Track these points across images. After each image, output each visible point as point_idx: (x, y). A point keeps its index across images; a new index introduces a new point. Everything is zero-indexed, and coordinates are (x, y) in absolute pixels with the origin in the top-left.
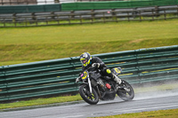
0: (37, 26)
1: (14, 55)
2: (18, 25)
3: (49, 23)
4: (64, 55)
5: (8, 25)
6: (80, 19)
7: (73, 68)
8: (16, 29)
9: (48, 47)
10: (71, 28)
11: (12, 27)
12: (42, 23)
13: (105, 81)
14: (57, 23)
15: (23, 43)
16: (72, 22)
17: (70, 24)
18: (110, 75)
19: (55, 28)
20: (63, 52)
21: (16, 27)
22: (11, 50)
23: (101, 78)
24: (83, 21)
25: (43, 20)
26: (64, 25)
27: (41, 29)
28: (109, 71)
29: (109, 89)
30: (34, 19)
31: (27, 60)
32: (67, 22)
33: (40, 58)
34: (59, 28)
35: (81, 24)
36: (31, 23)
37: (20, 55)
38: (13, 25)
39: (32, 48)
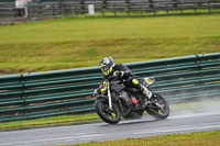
0: (155, 16)
1: (127, 52)
2: (131, 14)
3: (170, 12)
4: (187, 52)
5: (119, 14)
6: (209, 8)
7: (200, 68)
8: (129, 20)
9: (169, 42)
10: (197, 18)
11: (124, 17)
12: (162, 12)
13: (131, 94)
14: (179, 12)
15: (138, 37)
16: (198, 11)
17: (196, 14)
18: (137, 87)
19: (177, 18)
20: (186, 48)
21: (129, 17)
22: (123, 45)
23: (125, 90)
24: (212, 10)
25: (162, 8)
26: (189, 14)
27: (159, 20)
28: (135, 82)
30: (151, 7)
31: (143, 57)
32: (192, 11)
33: (158, 55)
34: (182, 18)
35: (210, 13)
36: (148, 11)
37: (133, 51)
38: (126, 14)
39: (148, 43)
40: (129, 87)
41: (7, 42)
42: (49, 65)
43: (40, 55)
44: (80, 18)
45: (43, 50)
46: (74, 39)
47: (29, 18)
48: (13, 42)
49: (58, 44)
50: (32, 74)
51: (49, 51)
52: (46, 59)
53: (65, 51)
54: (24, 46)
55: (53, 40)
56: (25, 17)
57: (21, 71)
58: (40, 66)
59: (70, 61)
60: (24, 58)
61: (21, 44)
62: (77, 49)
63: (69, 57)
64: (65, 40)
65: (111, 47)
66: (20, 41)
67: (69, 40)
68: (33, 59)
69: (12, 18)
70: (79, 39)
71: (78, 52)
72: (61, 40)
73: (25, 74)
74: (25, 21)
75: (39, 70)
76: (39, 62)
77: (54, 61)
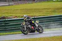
18: (34, 23)
28: (33, 22)
29: (32, 29)
40: (31, 24)
41: (30, 8)
42: (42, 15)
43: (40, 12)
44: (51, 2)
45: (41, 11)
46: (49, 7)
47: (37, 1)
48: (32, 8)
49: (45, 9)
50: (37, 17)
51: (42, 11)
52: (41, 13)
53: (47, 11)
54: (35, 9)
55: (43, 8)
56: (36, 1)
57: (34, 16)
58: (40, 15)
59: (48, 14)
60: (35, 13)
61: (34, 9)
62: (50, 10)
63: (48, 12)
64: (47, 8)
65: (60, 10)
66: (34, 8)
67: (48, 8)
68: (38, 13)
69: (32, 1)
70: (51, 7)
71: (50, 11)
72: (46, 8)
73: (36, 17)
74: (35, 2)
75: (39, 16)
76: (39, 14)
77: (44, 14)
